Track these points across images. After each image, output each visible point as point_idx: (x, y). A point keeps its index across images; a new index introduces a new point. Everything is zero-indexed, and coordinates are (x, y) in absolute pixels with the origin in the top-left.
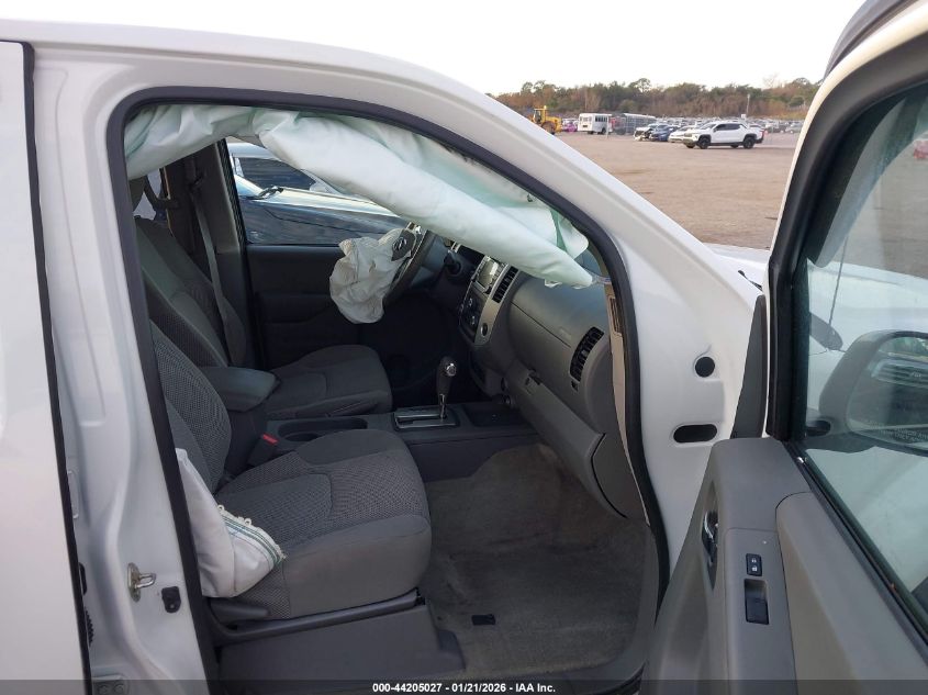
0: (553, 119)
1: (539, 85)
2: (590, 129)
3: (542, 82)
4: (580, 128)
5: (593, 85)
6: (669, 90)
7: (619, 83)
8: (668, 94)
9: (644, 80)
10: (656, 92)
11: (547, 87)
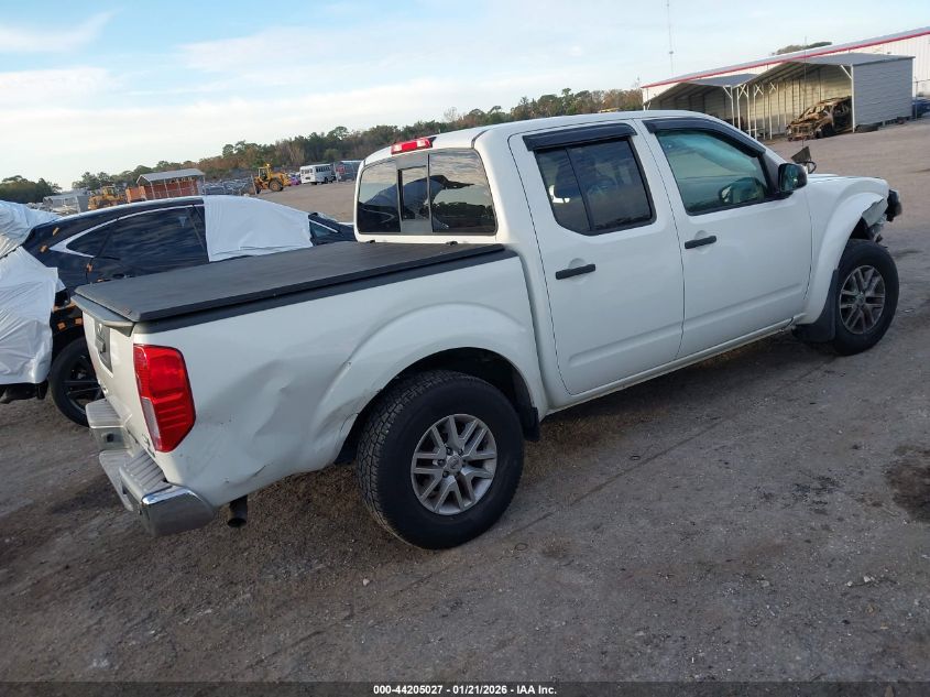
0: (278, 175)
1: (240, 146)
2: (313, 179)
3: (242, 143)
4: (304, 181)
5: (293, 139)
6: (365, 133)
7: (319, 134)
8: (366, 138)
9: (341, 128)
10: (355, 137)
11: (248, 146)
